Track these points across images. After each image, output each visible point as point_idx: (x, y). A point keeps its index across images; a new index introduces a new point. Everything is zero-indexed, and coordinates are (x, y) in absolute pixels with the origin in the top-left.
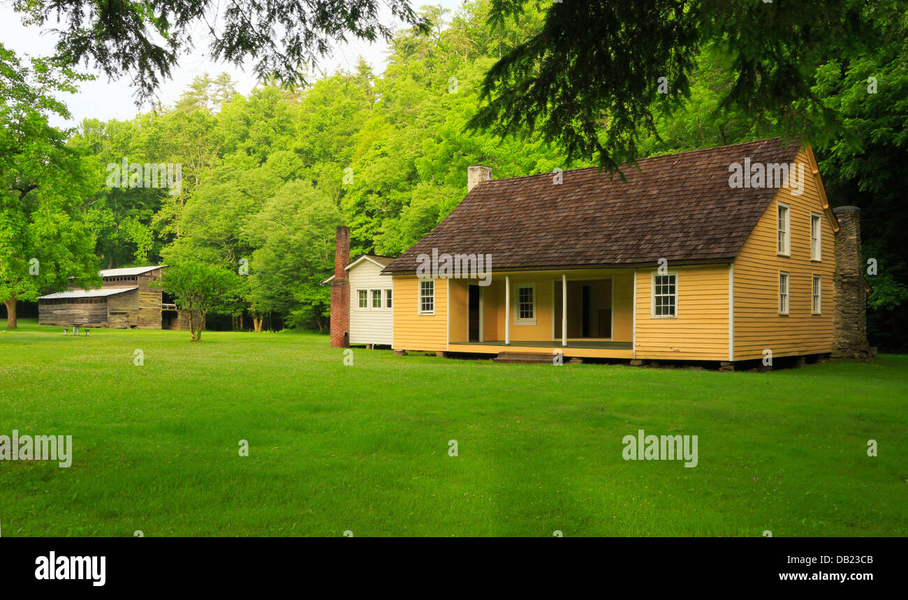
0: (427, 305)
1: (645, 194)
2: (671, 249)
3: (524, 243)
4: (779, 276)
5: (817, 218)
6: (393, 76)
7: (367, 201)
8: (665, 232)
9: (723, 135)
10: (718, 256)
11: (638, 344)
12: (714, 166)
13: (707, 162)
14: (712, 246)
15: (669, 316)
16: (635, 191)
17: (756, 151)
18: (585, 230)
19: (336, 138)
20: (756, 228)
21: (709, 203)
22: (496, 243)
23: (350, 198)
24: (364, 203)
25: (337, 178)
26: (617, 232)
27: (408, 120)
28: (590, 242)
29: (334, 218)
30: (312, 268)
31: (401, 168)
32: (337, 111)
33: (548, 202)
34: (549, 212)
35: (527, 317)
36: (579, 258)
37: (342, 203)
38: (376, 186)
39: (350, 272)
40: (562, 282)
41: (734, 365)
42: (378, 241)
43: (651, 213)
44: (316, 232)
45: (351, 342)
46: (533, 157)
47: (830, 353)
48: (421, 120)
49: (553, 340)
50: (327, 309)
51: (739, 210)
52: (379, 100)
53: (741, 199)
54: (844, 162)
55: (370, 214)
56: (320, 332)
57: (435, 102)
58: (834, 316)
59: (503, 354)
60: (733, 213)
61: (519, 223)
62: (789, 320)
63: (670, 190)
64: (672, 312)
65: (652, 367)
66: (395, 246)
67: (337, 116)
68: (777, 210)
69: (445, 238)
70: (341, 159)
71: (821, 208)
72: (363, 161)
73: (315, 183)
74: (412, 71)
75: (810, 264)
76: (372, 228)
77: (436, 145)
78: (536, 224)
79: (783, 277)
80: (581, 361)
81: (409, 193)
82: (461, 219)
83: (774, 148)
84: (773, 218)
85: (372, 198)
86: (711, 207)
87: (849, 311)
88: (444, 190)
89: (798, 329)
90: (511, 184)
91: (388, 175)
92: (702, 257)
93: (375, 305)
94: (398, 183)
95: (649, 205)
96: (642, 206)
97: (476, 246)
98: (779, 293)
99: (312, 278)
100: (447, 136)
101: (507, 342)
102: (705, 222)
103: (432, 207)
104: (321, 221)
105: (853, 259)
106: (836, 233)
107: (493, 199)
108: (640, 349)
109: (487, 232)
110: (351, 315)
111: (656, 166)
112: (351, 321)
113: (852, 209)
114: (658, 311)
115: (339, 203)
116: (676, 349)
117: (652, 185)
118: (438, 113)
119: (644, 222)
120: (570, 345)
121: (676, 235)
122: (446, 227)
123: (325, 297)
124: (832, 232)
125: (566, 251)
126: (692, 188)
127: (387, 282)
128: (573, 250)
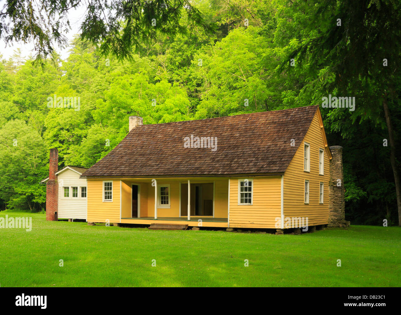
0: (108, 196)
1: (232, 136)
2: (249, 167)
3: (165, 161)
4: (304, 183)
5: (322, 152)
6: (74, 61)
7: (60, 135)
8: (245, 157)
9: (266, 104)
10: (275, 171)
11: (231, 219)
12: (269, 121)
13: (266, 119)
14: (272, 166)
15: (248, 204)
16: (226, 134)
17: (291, 114)
18: (199, 155)
19: (39, 96)
20: (295, 157)
21: (268, 142)
22: (148, 161)
23: (49, 132)
24: (58, 135)
25: (41, 120)
26: (218, 157)
27: (85, 88)
28: (203, 162)
29: (40, 143)
30: (26, 173)
31: (81, 116)
32: (39, 80)
33: (177, 139)
34: (177, 144)
35: (165, 203)
36: (197, 171)
37: (44, 135)
38: (66, 126)
39: (58, 176)
40: (187, 184)
41: (283, 231)
42: (67, 158)
43: (236, 146)
44: (29, 152)
45: (58, 217)
46: (160, 113)
47: (327, 225)
48: (93, 88)
49: (180, 216)
50: (36, 198)
51: (285, 146)
52: (65, 75)
53: (285, 140)
54: (333, 122)
55: (62, 142)
56: (30, 211)
57: (101, 78)
58: (329, 205)
59: (153, 225)
60: (282, 148)
61: (161, 150)
62: (309, 207)
63: (246, 134)
64: (250, 201)
65: (238, 232)
66: (77, 161)
67: (40, 83)
68: (304, 147)
69: (117, 158)
70: (43, 108)
71: (324, 146)
72: (57, 111)
73: (27, 122)
74: (85, 59)
75: (318, 176)
76: (63, 150)
77: (104, 103)
78: (171, 151)
79: (306, 183)
80: (198, 229)
81: (86, 131)
82: (126, 147)
83: (302, 113)
84: (302, 151)
85: (64, 132)
86: (269, 144)
87: (337, 202)
88: (107, 129)
89: (313, 211)
90: (154, 127)
91: (73, 119)
92: (267, 171)
93: (74, 196)
94: (79, 125)
95: (235, 142)
96: (231, 142)
97: (137, 162)
98: (304, 192)
99: (26, 179)
100: (111, 98)
101: (156, 218)
102: (267, 152)
103: (100, 139)
104: (32, 145)
105: (339, 174)
106: (331, 160)
107: (145, 136)
108: (232, 222)
109: (143, 155)
110: (59, 201)
111: (237, 120)
112: (59, 205)
113: (339, 147)
114: (242, 201)
115: (42, 135)
116: (252, 222)
117: (235, 131)
118: (104, 84)
119: (232, 151)
120: (192, 219)
121: (251, 159)
122: (118, 151)
123: (34, 190)
124: (328, 159)
125: (189, 167)
126: (258, 133)
127: (84, 182)
128: (193, 166)
